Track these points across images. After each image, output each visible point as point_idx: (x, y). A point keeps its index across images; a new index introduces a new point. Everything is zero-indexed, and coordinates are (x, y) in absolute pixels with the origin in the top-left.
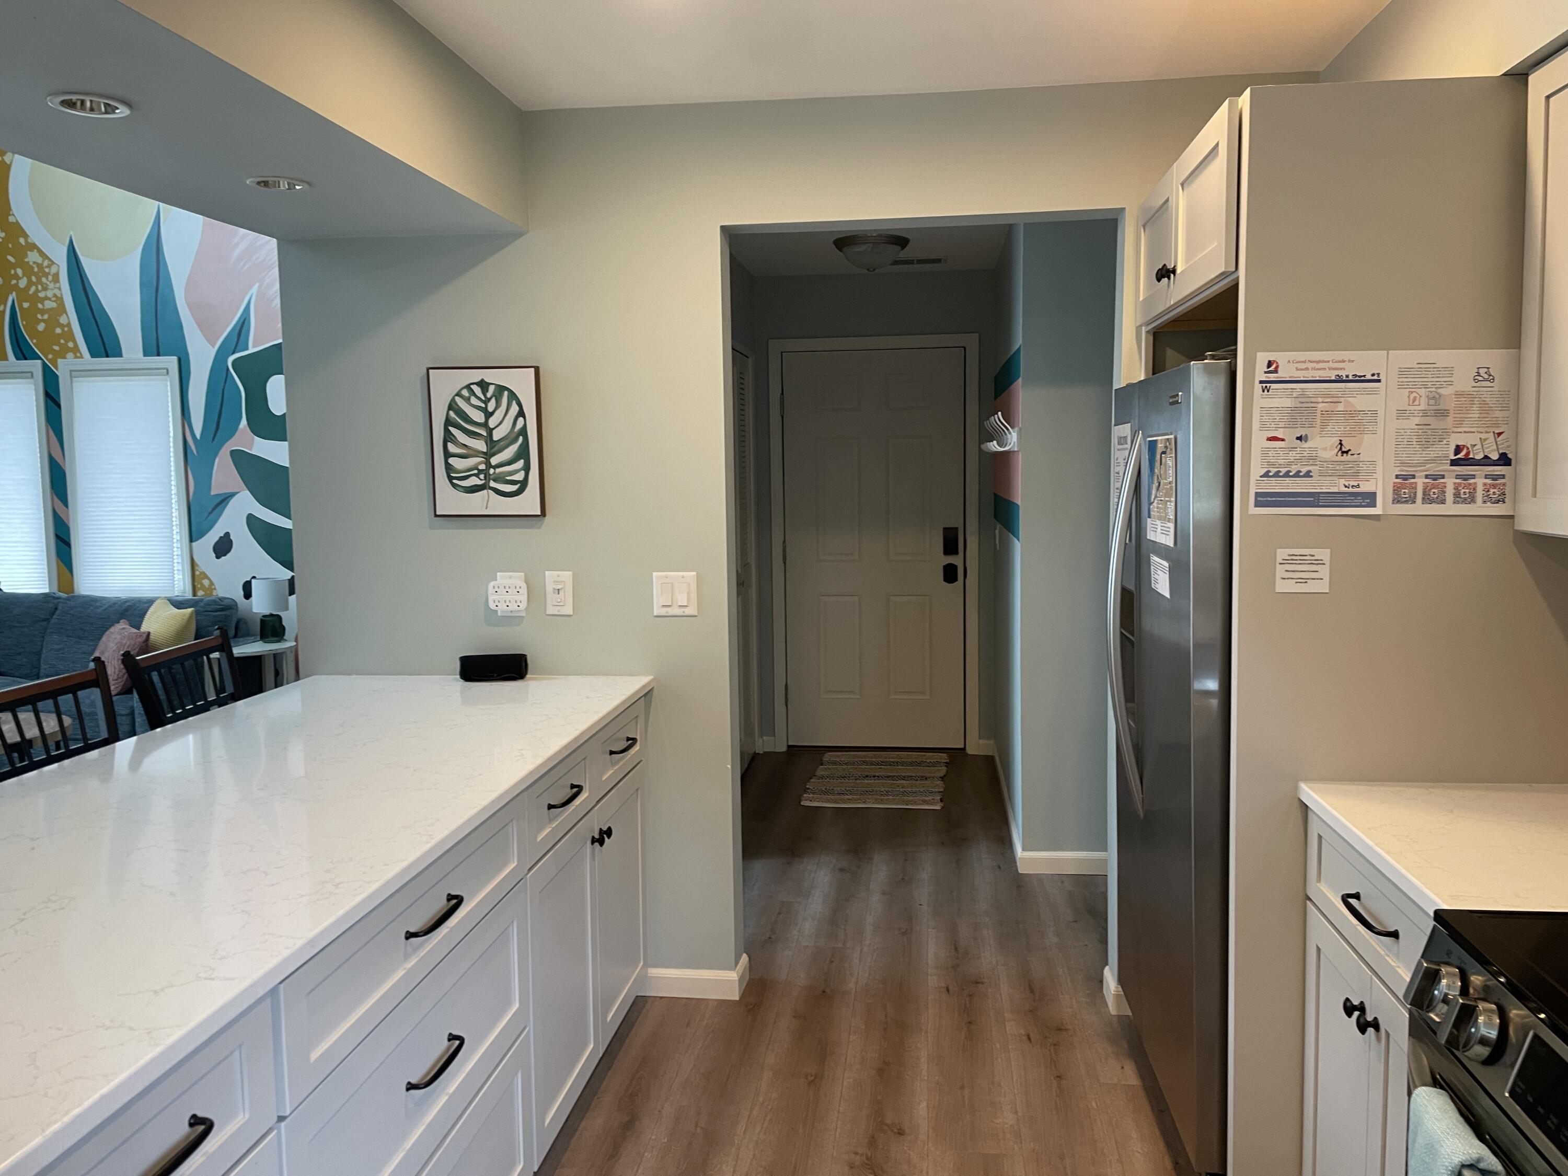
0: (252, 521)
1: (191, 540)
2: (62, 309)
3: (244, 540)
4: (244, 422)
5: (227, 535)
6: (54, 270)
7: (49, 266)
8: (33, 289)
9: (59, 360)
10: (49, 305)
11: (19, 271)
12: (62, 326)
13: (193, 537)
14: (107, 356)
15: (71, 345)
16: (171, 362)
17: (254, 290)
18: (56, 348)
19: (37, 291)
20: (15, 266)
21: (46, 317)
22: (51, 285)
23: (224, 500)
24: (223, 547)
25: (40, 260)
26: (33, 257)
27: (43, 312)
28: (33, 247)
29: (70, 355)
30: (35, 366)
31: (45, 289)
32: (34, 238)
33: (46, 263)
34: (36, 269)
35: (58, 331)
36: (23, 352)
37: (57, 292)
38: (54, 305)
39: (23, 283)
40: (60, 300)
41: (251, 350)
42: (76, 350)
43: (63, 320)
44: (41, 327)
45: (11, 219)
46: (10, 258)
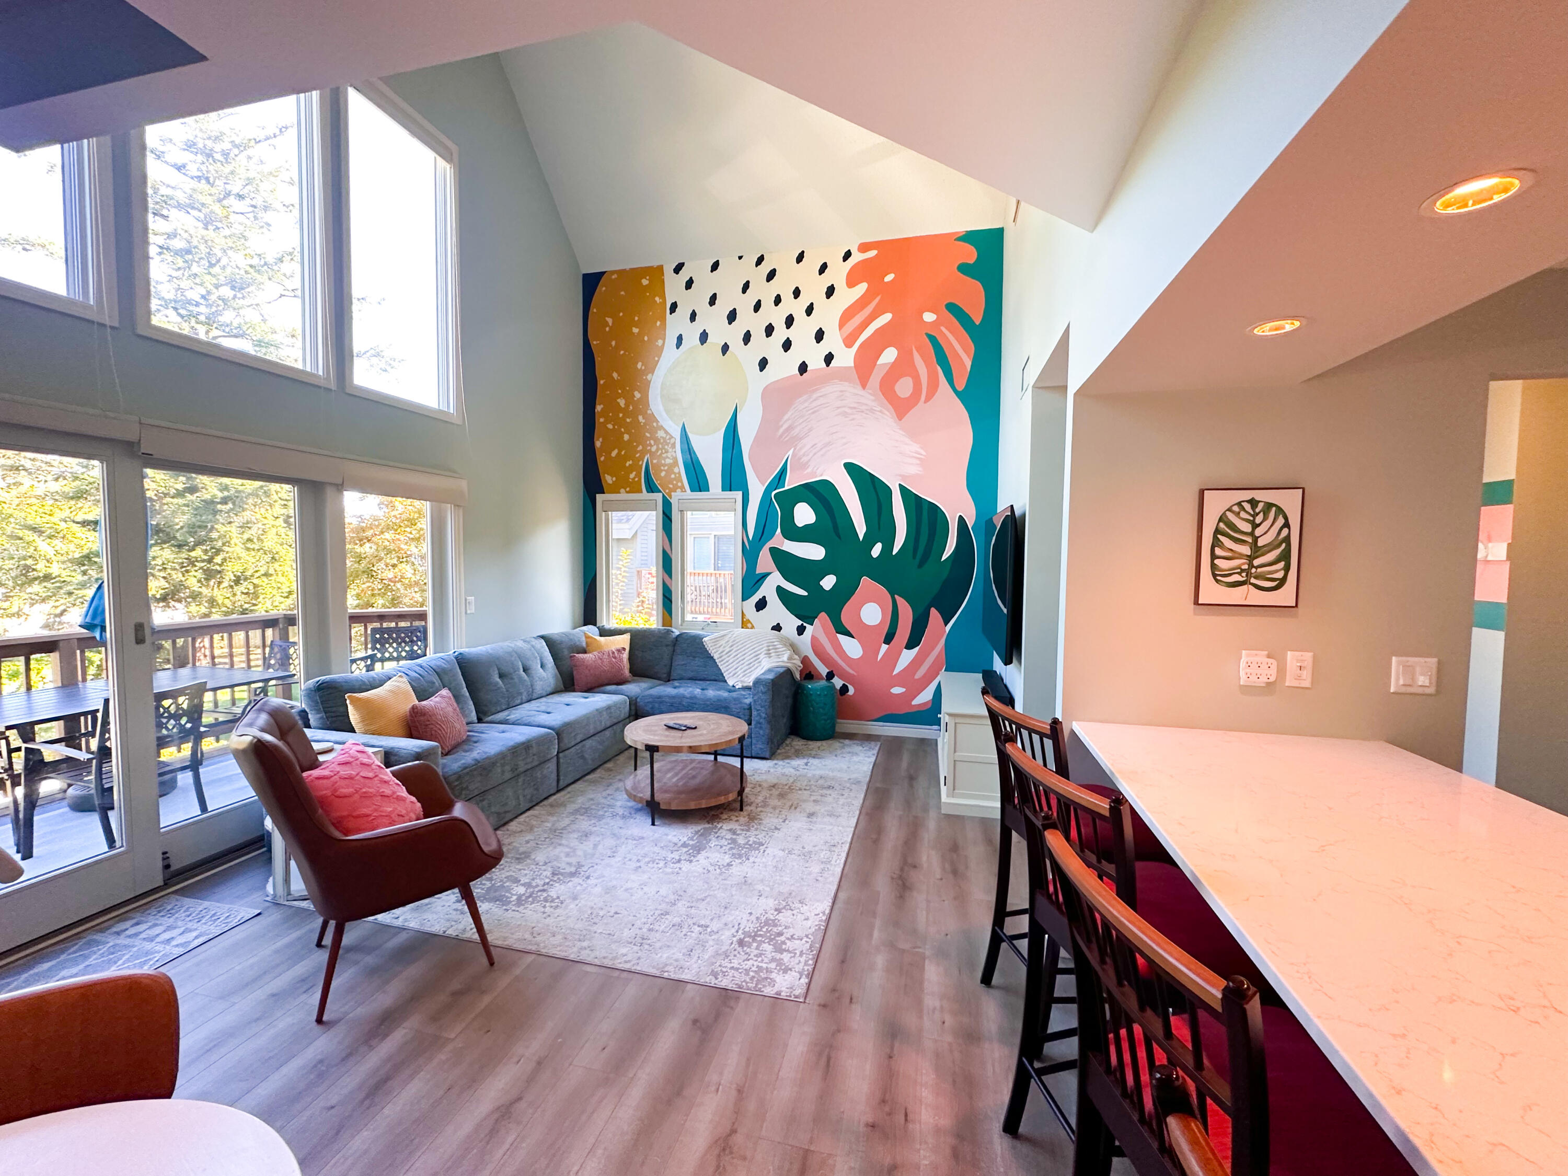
0: (780, 591)
1: (743, 601)
2: (676, 463)
3: (774, 601)
4: (779, 530)
5: (764, 597)
6: (672, 441)
7: (670, 439)
8: (660, 452)
9: (673, 493)
10: (668, 461)
11: (652, 442)
12: (675, 474)
13: (745, 598)
14: (700, 491)
15: (679, 484)
16: (738, 495)
17: (790, 453)
18: (671, 486)
19: (662, 453)
20: (650, 439)
21: (666, 468)
22: (670, 450)
23: (765, 576)
24: (761, 605)
25: (664, 435)
26: (660, 434)
27: (664, 465)
28: (661, 428)
29: (679, 490)
30: (658, 497)
31: (667, 452)
32: (661, 423)
33: (668, 437)
34: (662, 441)
35: (673, 476)
36: (651, 488)
37: (674, 455)
38: (671, 461)
39: (654, 449)
40: (675, 459)
41: (786, 488)
42: (682, 488)
43: (676, 470)
44: (663, 474)
45: (649, 412)
46: (648, 435)
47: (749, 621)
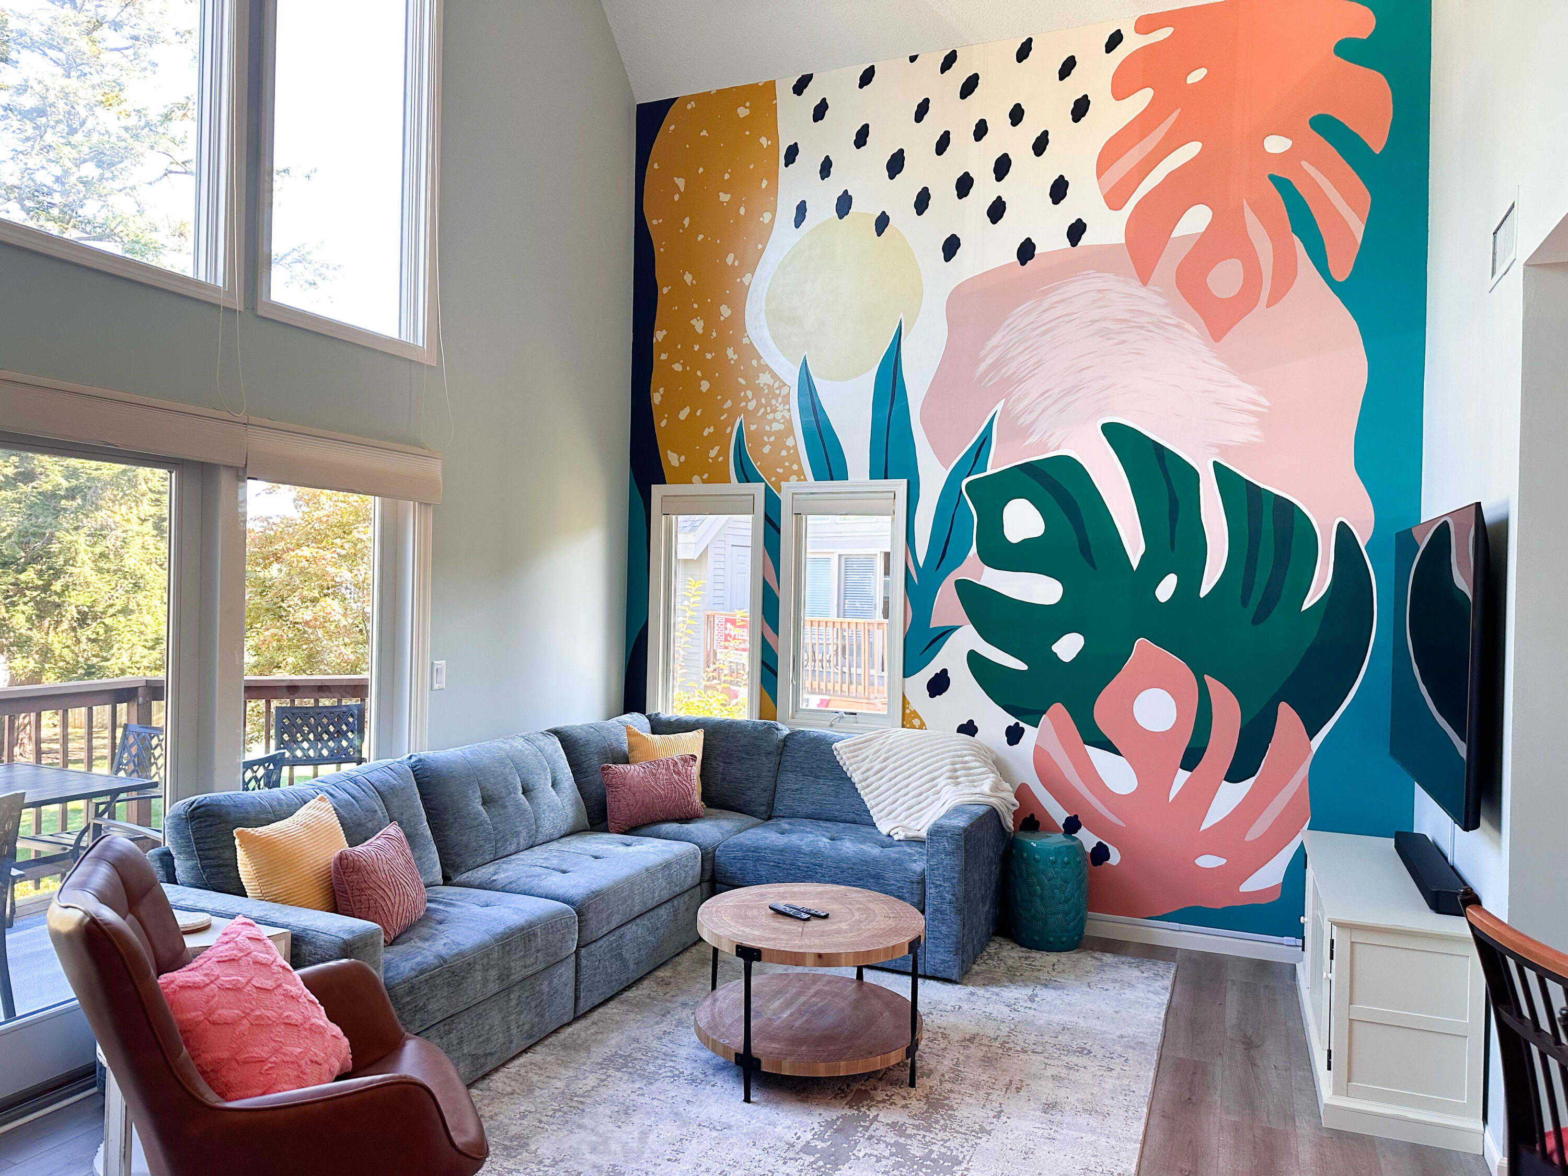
0: (975, 661)
1: (904, 676)
2: (790, 431)
3: (961, 677)
4: (974, 549)
5: (945, 672)
6: (785, 391)
7: (780, 388)
8: (762, 410)
9: (783, 483)
10: (776, 427)
11: (749, 394)
12: (788, 448)
13: (908, 671)
14: (832, 479)
15: (795, 467)
16: (900, 486)
17: (999, 407)
18: (780, 470)
19: (766, 413)
20: (745, 388)
21: (772, 439)
22: (781, 407)
23: (946, 632)
24: (939, 685)
25: (771, 382)
26: (764, 379)
27: (769, 434)
28: (766, 368)
29: (794, 478)
30: (758, 489)
31: (774, 411)
32: (767, 360)
33: (776, 385)
34: (766, 391)
35: (784, 453)
36: (746, 474)
37: (787, 415)
38: (782, 427)
39: (752, 405)
41: (990, 472)
42: (800, 474)
43: (790, 442)
44: (766, 449)
45: (745, 341)
46: (741, 380)
47: (915, 715)
